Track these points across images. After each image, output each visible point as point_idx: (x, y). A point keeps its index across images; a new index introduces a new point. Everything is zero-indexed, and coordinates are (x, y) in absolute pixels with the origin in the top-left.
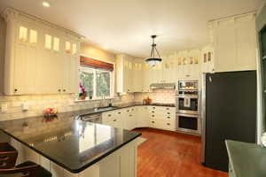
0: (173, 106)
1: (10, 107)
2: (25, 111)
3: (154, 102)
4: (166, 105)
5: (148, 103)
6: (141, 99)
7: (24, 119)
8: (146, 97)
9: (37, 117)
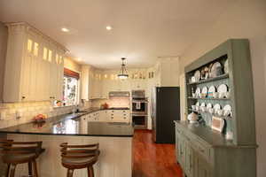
0: (127, 109)
1: (8, 114)
2: (19, 118)
3: (110, 107)
4: (122, 109)
5: (106, 107)
6: (99, 105)
7: (18, 126)
8: (103, 103)
9: (28, 124)
